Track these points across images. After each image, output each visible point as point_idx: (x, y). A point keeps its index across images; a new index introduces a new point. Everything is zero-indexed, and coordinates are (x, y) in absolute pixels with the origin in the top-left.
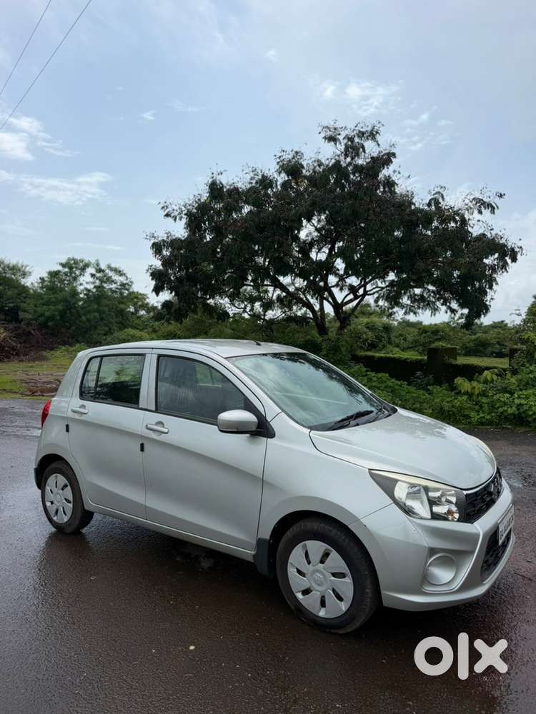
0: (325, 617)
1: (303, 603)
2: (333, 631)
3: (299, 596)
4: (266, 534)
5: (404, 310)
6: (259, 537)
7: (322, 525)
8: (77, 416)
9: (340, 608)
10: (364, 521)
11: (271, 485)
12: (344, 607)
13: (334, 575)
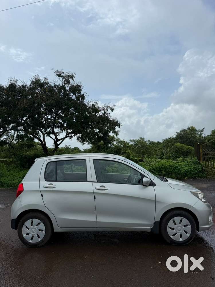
0: (182, 240)
1: (173, 239)
2: (184, 244)
3: (172, 237)
4: (158, 219)
5: (88, 143)
6: (155, 221)
7: (179, 211)
8: (46, 189)
9: (187, 236)
10: (194, 207)
11: (159, 202)
12: (188, 235)
13: (184, 226)
